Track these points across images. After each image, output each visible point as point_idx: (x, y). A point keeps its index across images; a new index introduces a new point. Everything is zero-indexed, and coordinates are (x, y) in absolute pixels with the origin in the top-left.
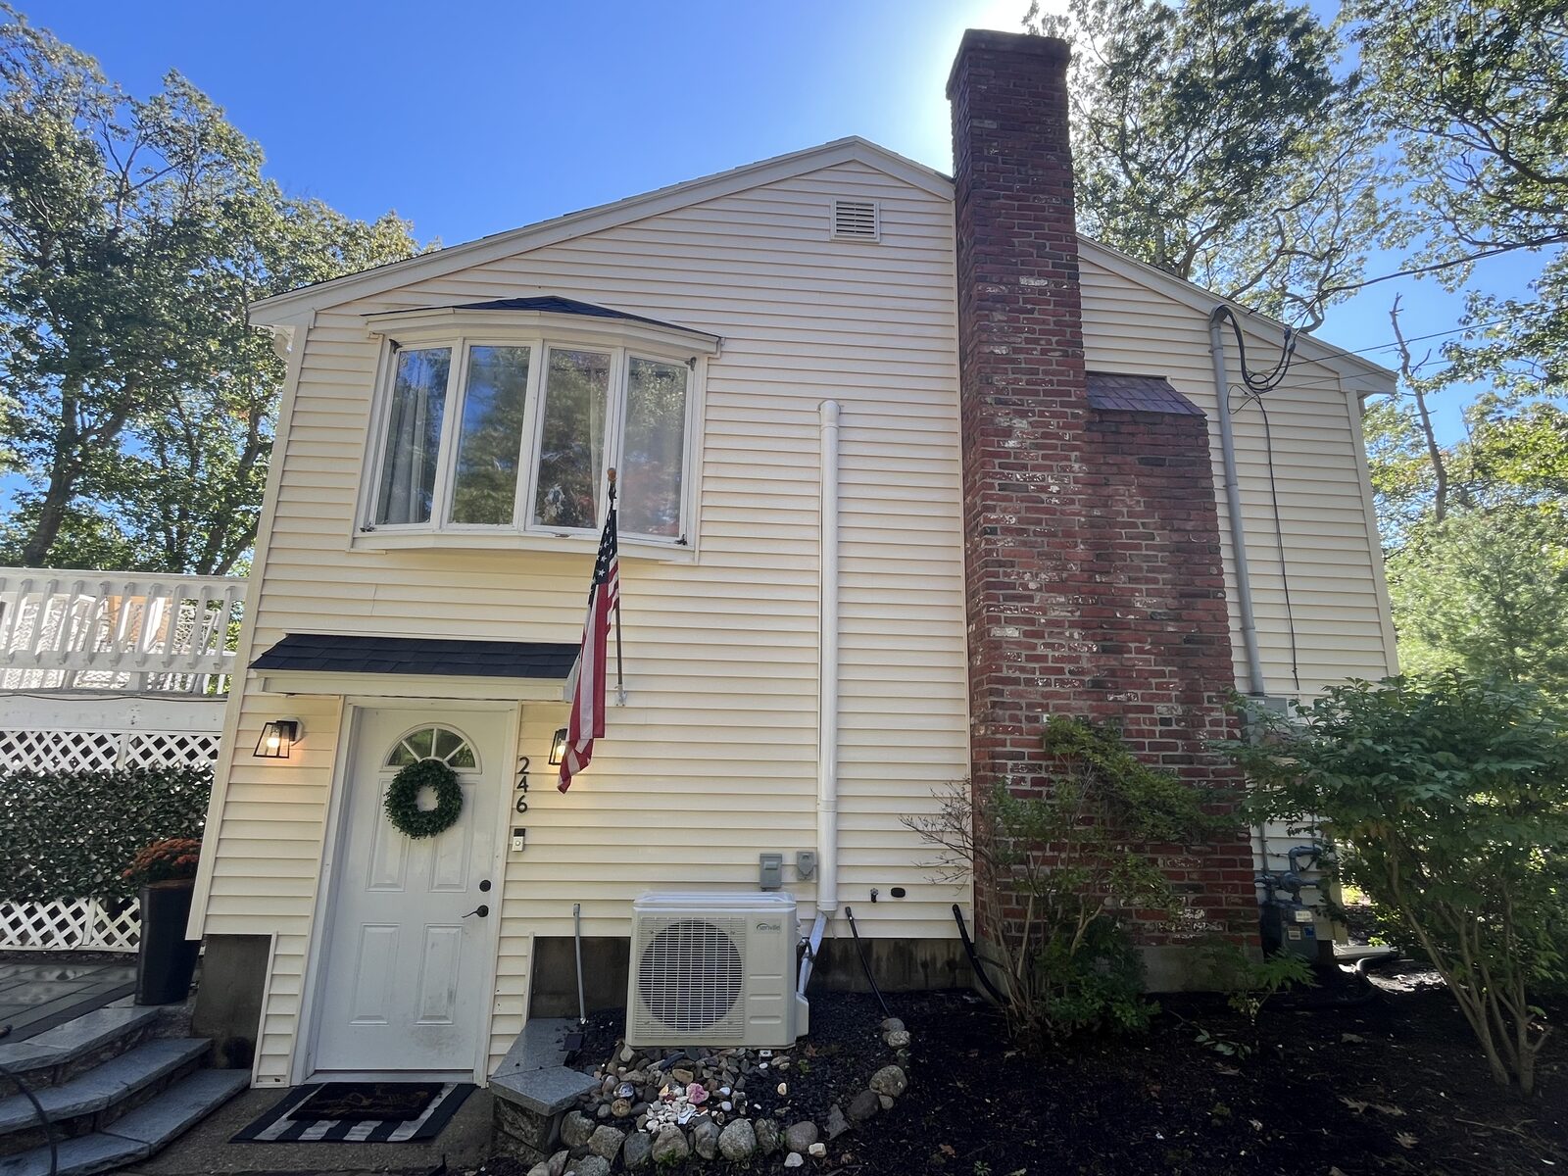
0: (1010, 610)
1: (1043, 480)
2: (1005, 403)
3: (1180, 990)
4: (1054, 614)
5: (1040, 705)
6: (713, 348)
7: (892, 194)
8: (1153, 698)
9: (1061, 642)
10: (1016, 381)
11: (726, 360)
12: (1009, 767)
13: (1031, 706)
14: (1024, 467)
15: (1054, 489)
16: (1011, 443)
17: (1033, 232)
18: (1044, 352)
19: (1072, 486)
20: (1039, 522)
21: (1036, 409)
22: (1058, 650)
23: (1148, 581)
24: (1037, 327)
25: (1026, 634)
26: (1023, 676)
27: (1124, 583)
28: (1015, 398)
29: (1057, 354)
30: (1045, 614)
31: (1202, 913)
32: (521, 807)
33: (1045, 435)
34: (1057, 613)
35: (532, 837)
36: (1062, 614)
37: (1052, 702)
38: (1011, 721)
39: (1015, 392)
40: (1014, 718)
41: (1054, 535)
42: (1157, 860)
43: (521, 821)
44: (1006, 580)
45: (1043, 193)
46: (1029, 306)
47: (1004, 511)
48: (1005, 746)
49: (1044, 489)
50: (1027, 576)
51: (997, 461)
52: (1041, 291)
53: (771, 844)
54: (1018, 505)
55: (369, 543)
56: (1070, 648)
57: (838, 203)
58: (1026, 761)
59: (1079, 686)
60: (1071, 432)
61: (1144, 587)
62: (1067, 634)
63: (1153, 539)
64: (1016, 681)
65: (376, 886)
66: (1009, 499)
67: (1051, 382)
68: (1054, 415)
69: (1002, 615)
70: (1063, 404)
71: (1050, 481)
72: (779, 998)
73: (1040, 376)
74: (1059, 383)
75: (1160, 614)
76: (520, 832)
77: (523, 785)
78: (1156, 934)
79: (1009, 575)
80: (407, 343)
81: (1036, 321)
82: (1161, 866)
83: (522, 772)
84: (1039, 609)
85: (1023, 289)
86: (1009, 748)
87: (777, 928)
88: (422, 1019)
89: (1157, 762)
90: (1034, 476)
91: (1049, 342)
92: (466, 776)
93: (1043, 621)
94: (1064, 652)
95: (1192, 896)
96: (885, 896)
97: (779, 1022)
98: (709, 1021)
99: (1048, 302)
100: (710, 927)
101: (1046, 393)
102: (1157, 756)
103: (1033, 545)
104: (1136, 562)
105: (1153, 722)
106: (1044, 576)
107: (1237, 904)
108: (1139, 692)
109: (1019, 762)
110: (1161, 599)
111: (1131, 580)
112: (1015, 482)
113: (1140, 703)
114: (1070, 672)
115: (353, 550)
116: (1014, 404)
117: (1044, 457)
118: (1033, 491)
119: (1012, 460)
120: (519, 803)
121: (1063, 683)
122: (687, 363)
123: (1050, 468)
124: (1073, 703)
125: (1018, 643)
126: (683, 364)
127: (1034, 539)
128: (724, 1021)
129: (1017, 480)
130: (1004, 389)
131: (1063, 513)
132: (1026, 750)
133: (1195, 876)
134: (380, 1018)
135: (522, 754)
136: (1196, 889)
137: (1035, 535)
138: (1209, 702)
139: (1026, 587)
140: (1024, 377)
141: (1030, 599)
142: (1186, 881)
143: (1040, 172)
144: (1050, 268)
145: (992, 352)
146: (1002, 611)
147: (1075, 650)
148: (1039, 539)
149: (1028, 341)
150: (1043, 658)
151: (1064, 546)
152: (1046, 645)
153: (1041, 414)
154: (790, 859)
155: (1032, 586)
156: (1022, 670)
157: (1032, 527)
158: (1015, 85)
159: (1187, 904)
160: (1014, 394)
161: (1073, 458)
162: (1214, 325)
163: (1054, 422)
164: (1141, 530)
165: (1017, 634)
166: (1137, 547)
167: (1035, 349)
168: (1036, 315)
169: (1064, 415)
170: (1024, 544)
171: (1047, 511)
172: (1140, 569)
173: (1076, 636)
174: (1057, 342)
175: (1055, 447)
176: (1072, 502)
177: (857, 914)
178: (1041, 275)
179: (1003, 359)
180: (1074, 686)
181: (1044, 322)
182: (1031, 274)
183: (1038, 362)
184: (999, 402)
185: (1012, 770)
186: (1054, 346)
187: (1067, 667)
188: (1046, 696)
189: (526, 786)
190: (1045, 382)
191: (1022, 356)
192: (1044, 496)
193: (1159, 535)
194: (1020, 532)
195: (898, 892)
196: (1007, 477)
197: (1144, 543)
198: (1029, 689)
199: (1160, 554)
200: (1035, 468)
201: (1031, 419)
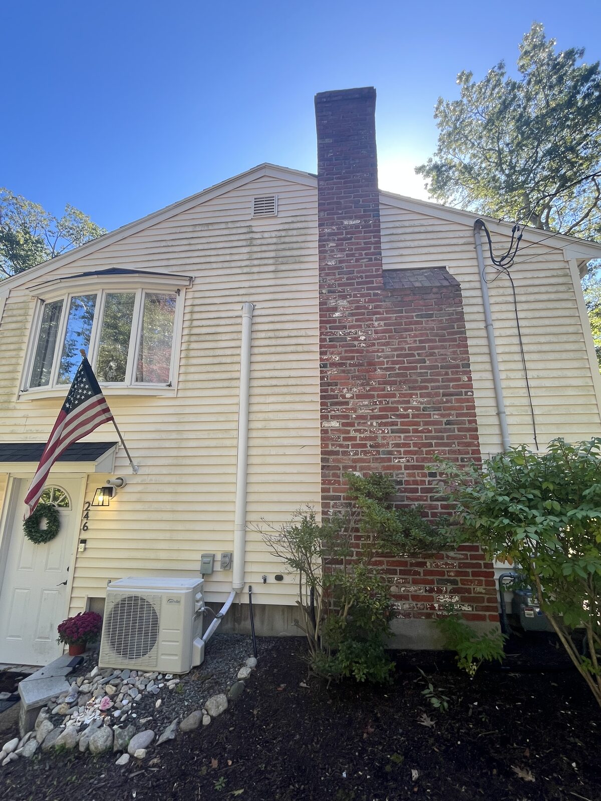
0: (334, 411)
1: (356, 333)
2: (334, 292)
3: (441, 649)
4: (360, 412)
5: (351, 467)
6: (187, 283)
7: (283, 189)
8: (424, 460)
9: (365, 428)
10: (341, 279)
11: (195, 288)
12: (331, 505)
13: (345, 468)
14: (345, 327)
15: (363, 338)
16: (337, 314)
17: (352, 195)
18: (357, 260)
19: (373, 335)
20: (352, 358)
21: (352, 293)
22: (363, 433)
23: (421, 388)
24: (354, 247)
25: (344, 425)
26: (341, 450)
27: (406, 390)
28: (339, 289)
29: (365, 260)
30: (355, 412)
31: (457, 598)
32: (85, 528)
33: (357, 308)
34: (363, 411)
35: (88, 545)
36: (366, 411)
37: (358, 465)
38: (333, 477)
39: (340, 285)
40: (335, 475)
41: (361, 365)
42: (426, 563)
43: (84, 536)
44: (332, 393)
45: (359, 172)
46: (349, 236)
47: (332, 353)
48: (329, 492)
49: (356, 339)
50: (345, 391)
51: (328, 326)
52: (357, 226)
53: (210, 548)
54: (340, 349)
55: (25, 397)
56: (371, 432)
57: (255, 199)
58: (342, 501)
59: (376, 454)
60: (373, 304)
61: (418, 392)
62: (369, 423)
63: (425, 363)
64: (337, 453)
65: (21, 568)
66: (334, 347)
67: (361, 277)
68: (362, 296)
69: (329, 414)
70: (368, 289)
71: (360, 334)
72: (177, 644)
73: (355, 275)
74: (367, 277)
75: (429, 408)
76: (84, 541)
77: (87, 516)
78: (425, 611)
79: (333, 390)
80: (48, 299)
81: (352, 244)
82: (429, 567)
83: (86, 510)
84: (352, 409)
85: (346, 227)
86: (332, 494)
87: (178, 602)
88: (38, 638)
89: (426, 500)
90: (350, 332)
91: (361, 255)
92: (64, 511)
93: (354, 416)
94: (367, 434)
95: (450, 587)
96: (271, 579)
97: (177, 658)
98: (138, 656)
99: (360, 232)
100: (143, 600)
101: (358, 283)
102: (427, 496)
103: (349, 372)
104: (414, 377)
105: (424, 475)
106: (355, 390)
107: (481, 593)
108: (415, 457)
109: (338, 502)
110: (428, 399)
111: (410, 388)
112: (338, 336)
113: (415, 463)
114: (371, 446)
115: (18, 401)
116: (339, 292)
117: (357, 320)
118: (350, 340)
119: (337, 324)
120: (85, 526)
121: (365, 453)
122: (176, 292)
123: (360, 326)
124: (372, 465)
125: (338, 430)
126: (174, 293)
127: (350, 368)
128: (146, 656)
129: (340, 335)
130: (333, 284)
131: (367, 351)
132: (342, 494)
133: (452, 574)
134: (19, 637)
135: (87, 500)
136: (454, 582)
137: (350, 366)
138: (462, 461)
139: (344, 397)
140: (345, 276)
141: (347, 403)
142: (446, 577)
143: (357, 161)
144: (362, 213)
145: (327, 264)
146: (329, 412)
147: (374, 433)
148: (352, 368)
149: (347, 255)
150: (354, 438)
151: (368, 371)
152: (356, 431)
153: (355, 296)
154: (219, 557)
155: (348, 395)
156: (341, 446)
157: (349, 362)
158: (343, 117)
159: (446, 592)
160: (339, 286)
161: (374, 319)
162: (476, 232)
163: (362, 299)
164: (417, 357)
165: (337, 425)
166: (415, 368)
167: (352, 259)
168: (353, 240)
169: (369, 295)
170: (344, 371)
171: (358, 351)
172: (416, 381)
173: (375, 424)
174: (365, 254)
175: (364, 314)
176: (374, 345)
177: (256, 589)
178: (357, 218)
179: (332, 268)
180: (373, 455)
181: (358, 244)
182: (350, 218)
183: (354, 266)
184: (329, 292)
185: (333, 507)
186: (364, 256)
187: (369, 443)
188: (355, 461)
189: (88, 517)
190: (358, 278)
191: (344, 265)
192: (356, 343)
193: (428, 360)
194: (341, 365)
195: (279, 578)
196: (334, 334)
197: (419, 365)
198: (344, 457)
199: (429, 371)
200: (350, 327)
201: (348, 300)
